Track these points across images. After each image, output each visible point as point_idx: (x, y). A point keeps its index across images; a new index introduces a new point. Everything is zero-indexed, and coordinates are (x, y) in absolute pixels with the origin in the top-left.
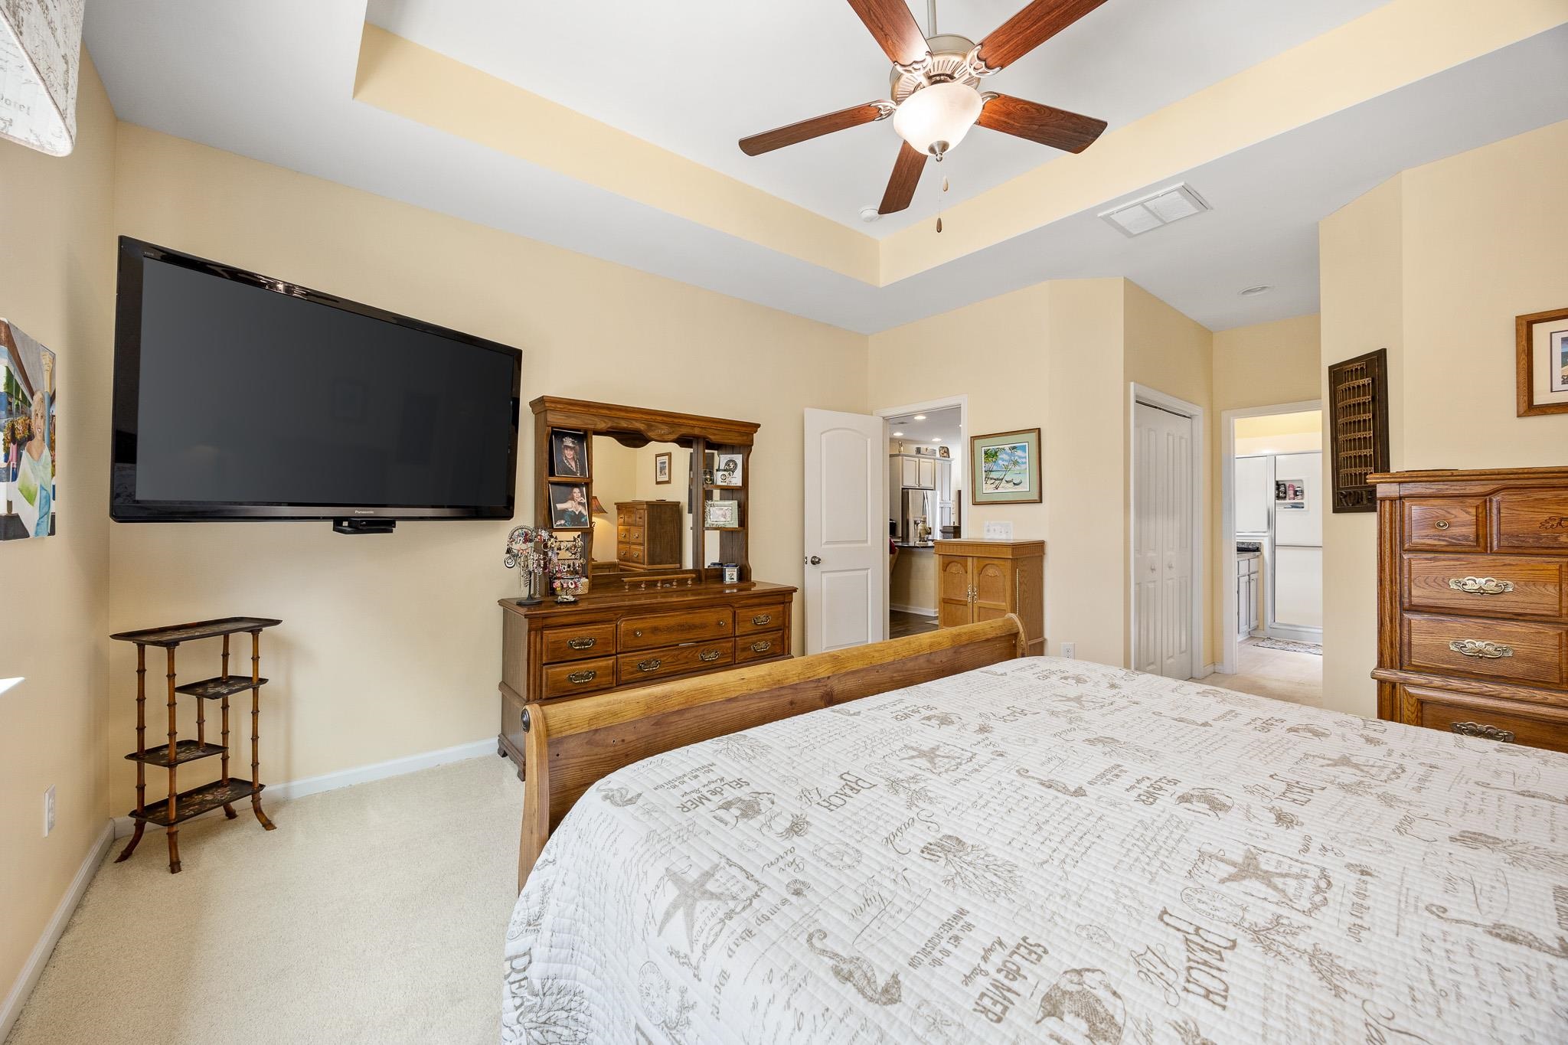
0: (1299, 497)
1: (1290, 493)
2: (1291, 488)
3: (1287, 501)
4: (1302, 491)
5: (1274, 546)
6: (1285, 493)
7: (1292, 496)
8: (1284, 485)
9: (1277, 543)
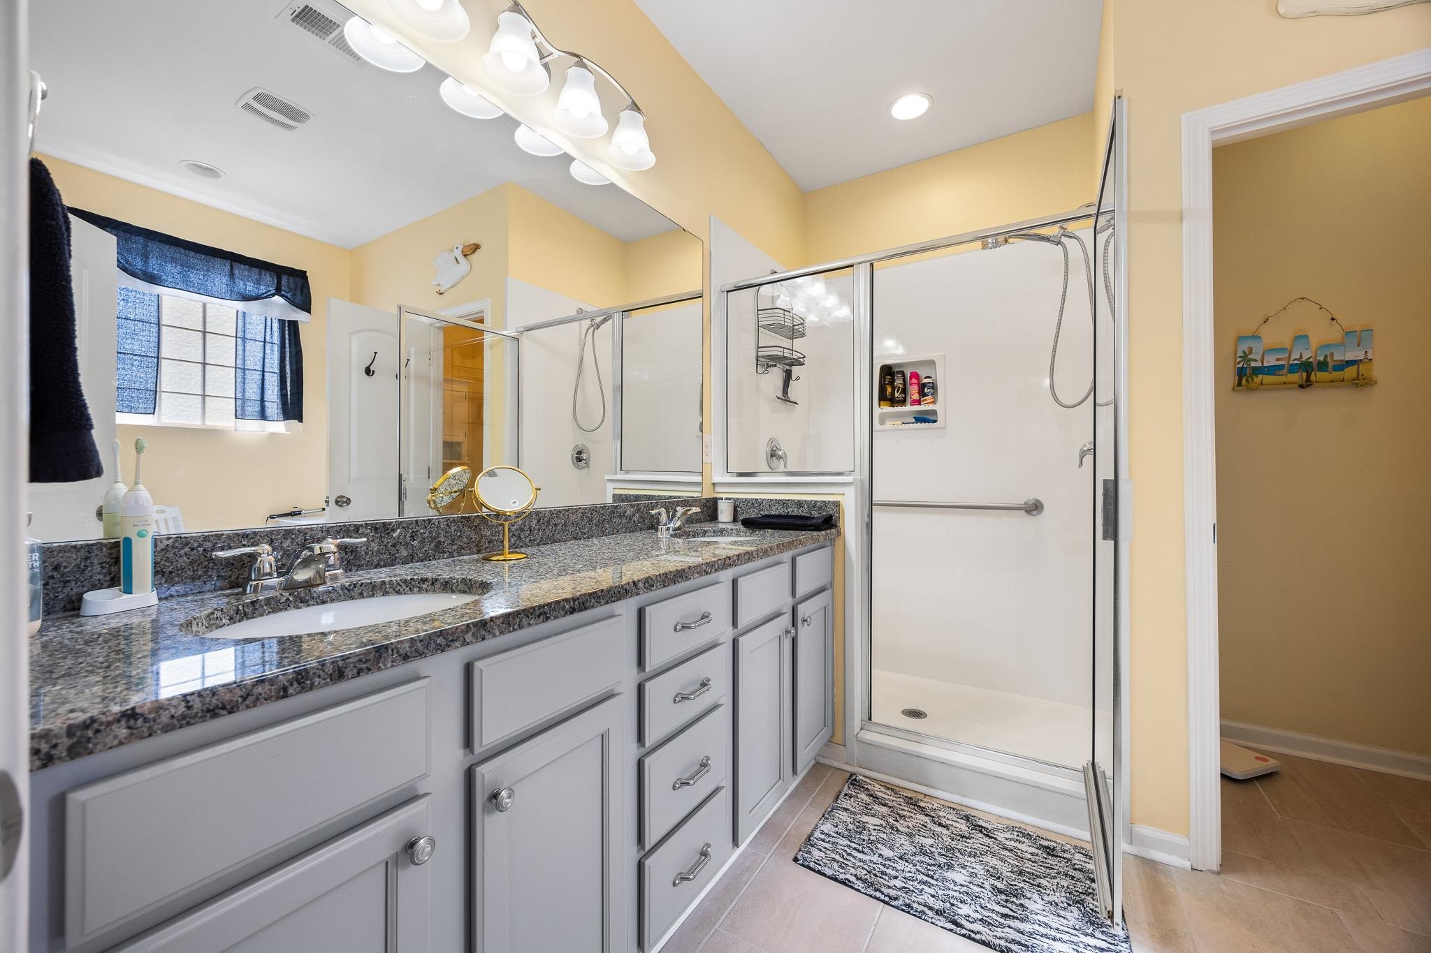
0: (929, 399)
1: (913, 392)
2: (914, 381)
3: (909, 408)
4: (934, 386)
5: (870, 504)
6: (904, 391)
7: (916, 397)
8: (902, 373)
9: (877, 497)
